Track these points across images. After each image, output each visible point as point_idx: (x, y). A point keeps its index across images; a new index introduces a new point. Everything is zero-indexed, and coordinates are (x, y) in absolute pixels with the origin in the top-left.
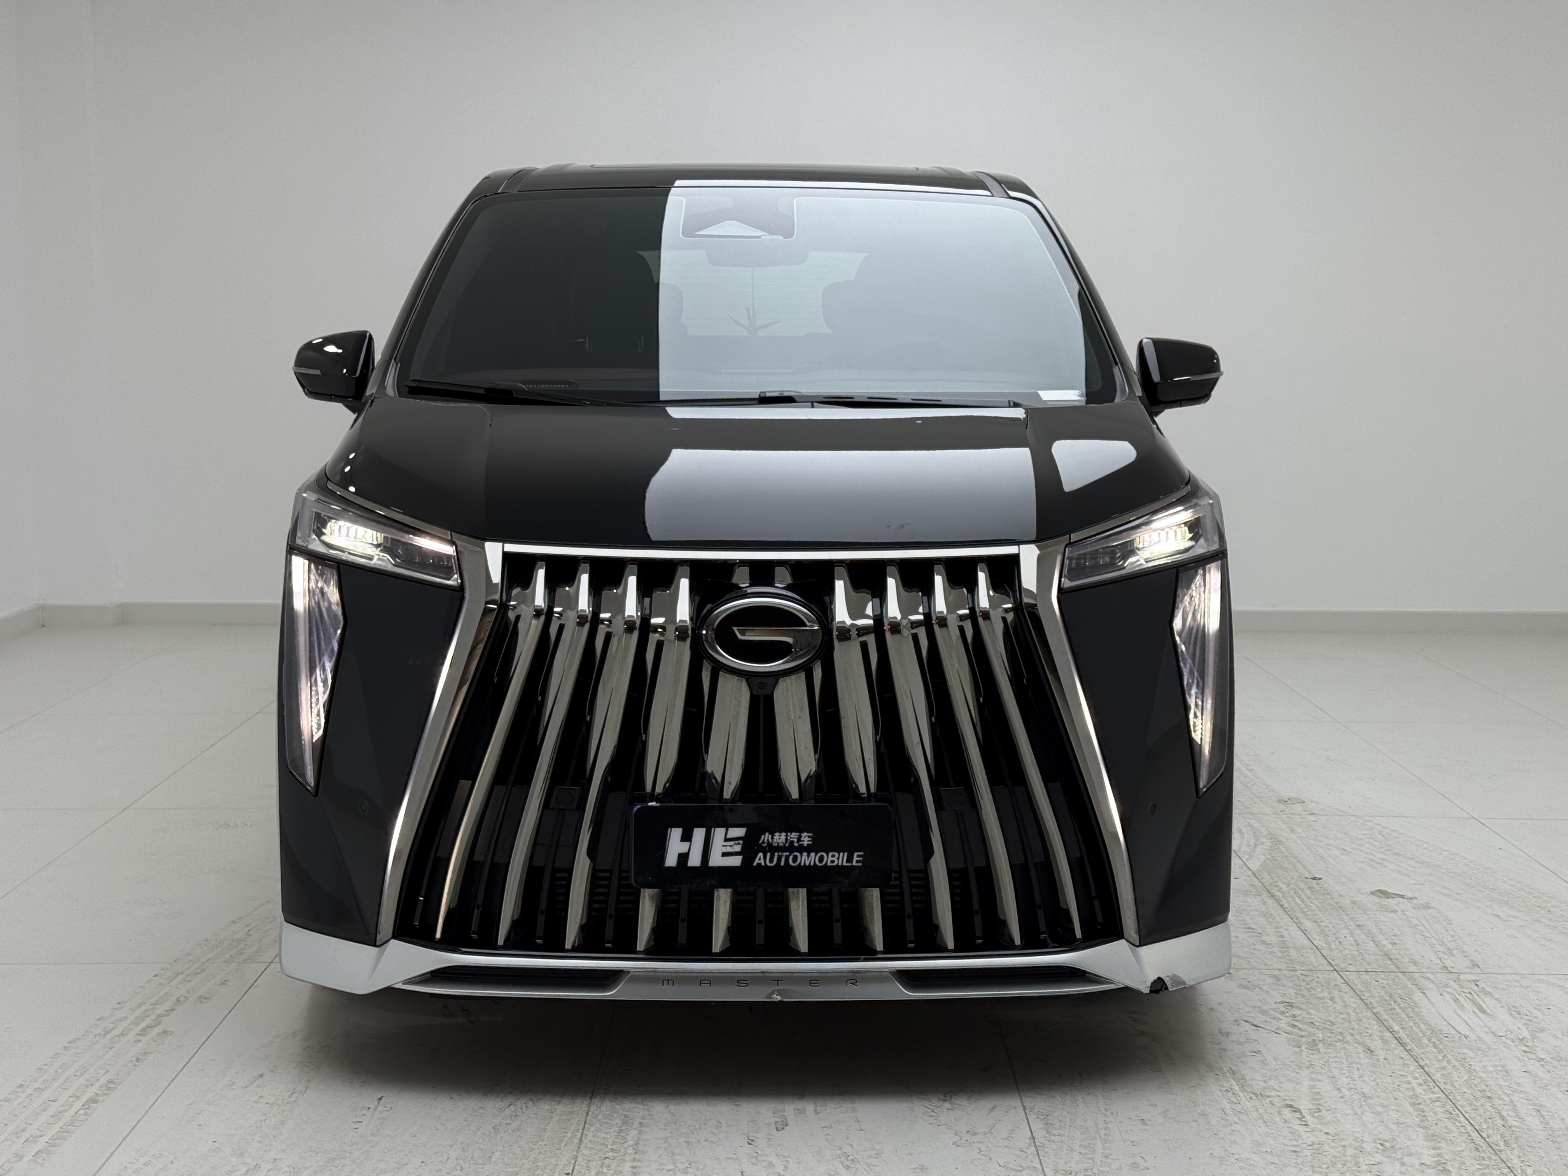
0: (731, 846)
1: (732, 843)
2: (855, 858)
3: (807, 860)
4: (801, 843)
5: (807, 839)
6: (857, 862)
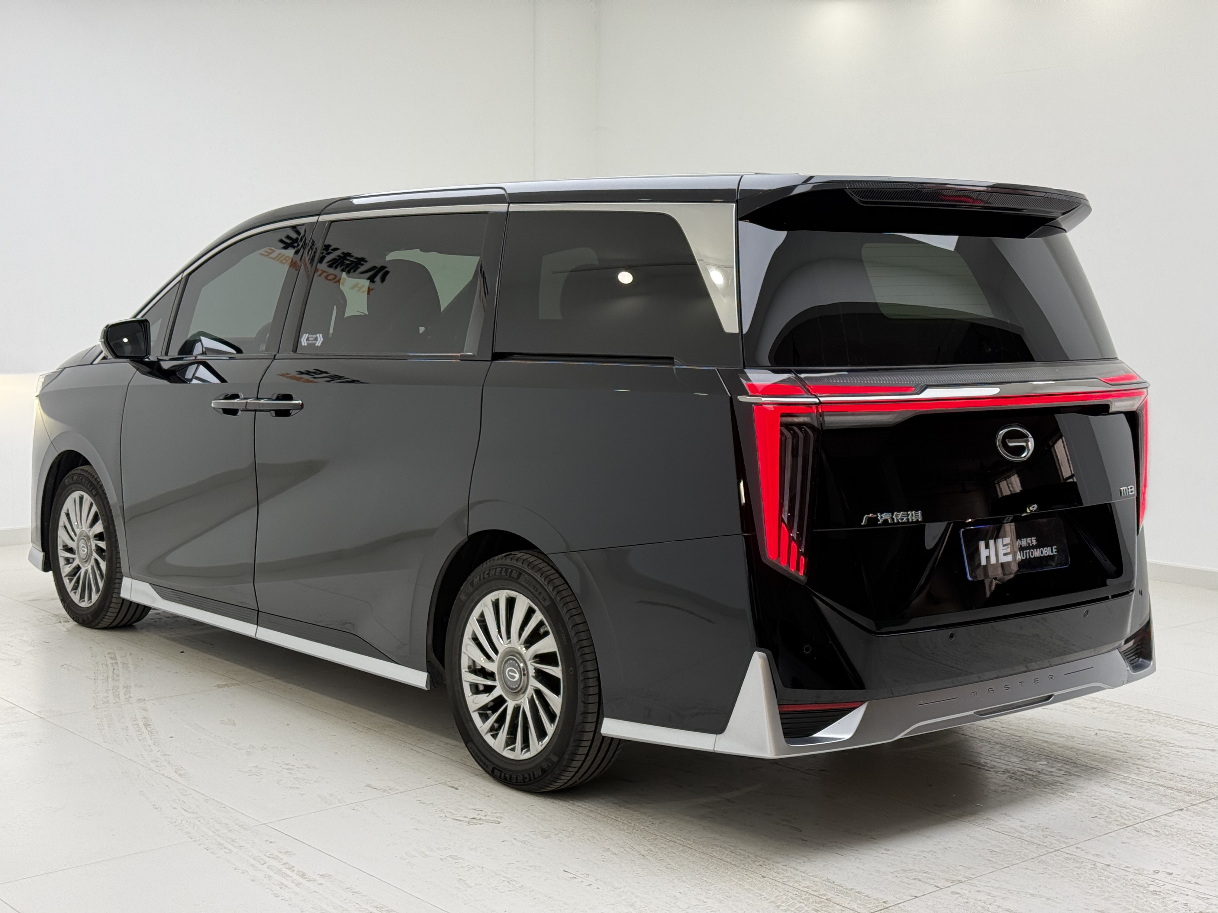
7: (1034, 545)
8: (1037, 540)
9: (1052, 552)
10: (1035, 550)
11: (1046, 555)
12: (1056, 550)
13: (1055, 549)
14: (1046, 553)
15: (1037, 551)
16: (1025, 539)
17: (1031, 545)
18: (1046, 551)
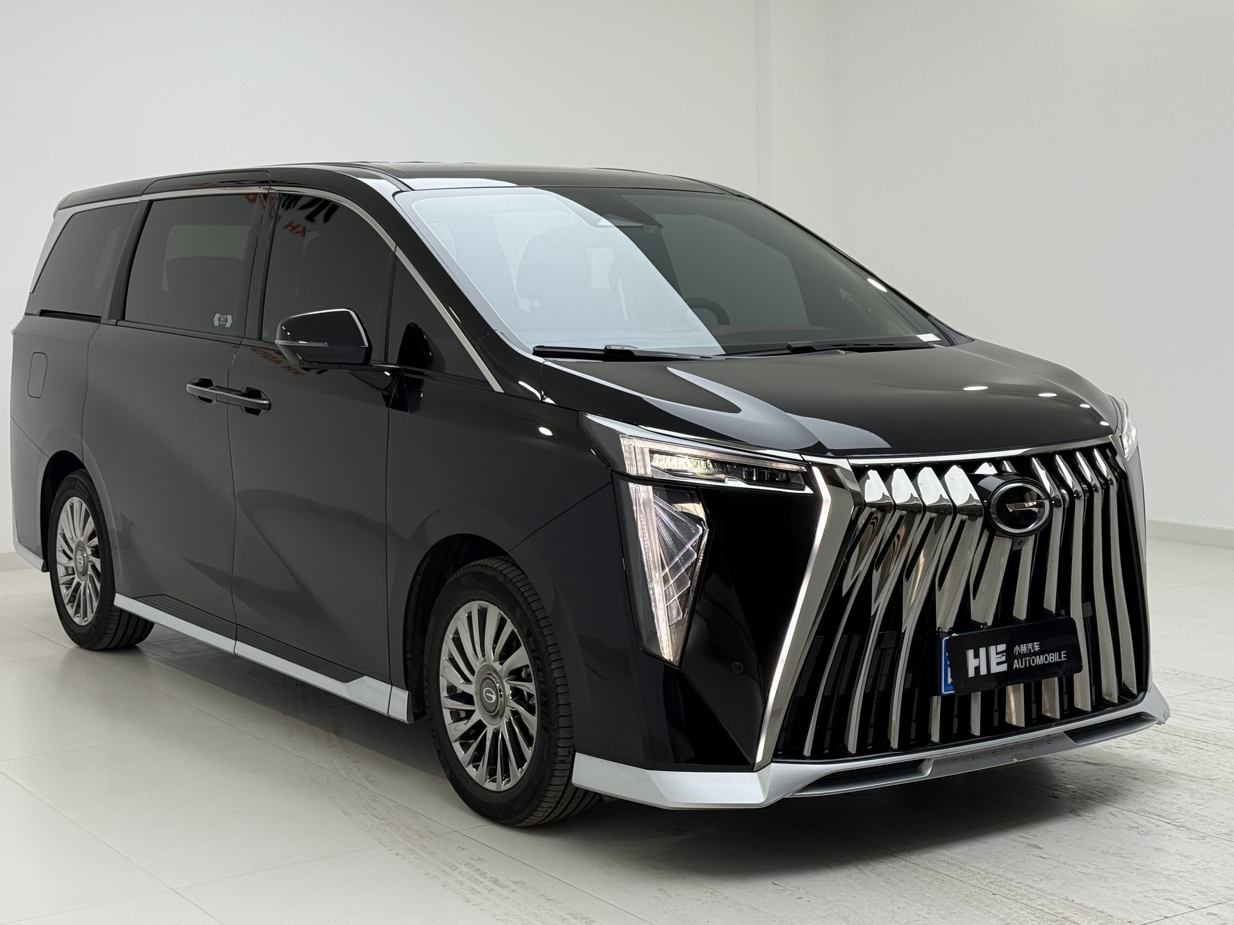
0: (1000, 658)
1: (1000, 655)
2: (1063, 656)
3: (1040, 660)
4: (1035, 649)
5: (1037, 646)
6: (1064, 657)
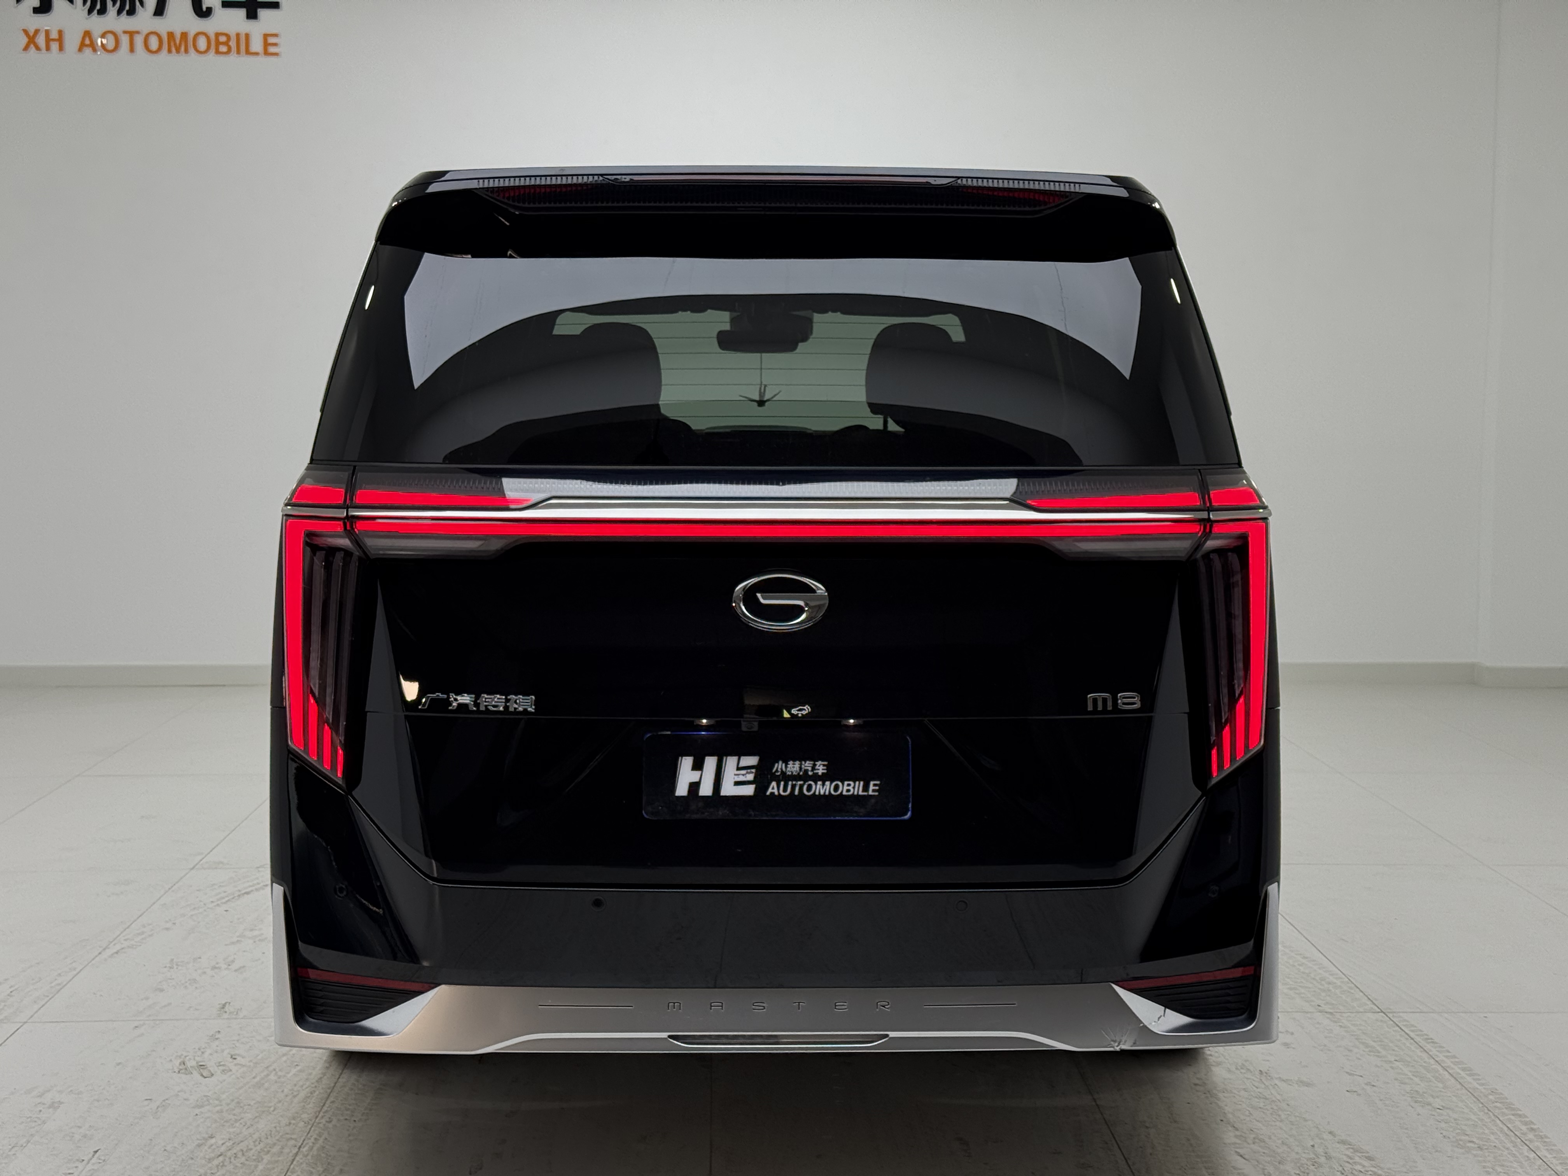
7: (820, 774)
8: (828, 767)
9: (866, 788)
10: (820, 783)
11: (845, 793)
12: (877, 788)
13: (875, 785)
14: (848, 791)
15: (823, 785)
16: (797, 763)
17: (810, 773)
18: (850, 788)
